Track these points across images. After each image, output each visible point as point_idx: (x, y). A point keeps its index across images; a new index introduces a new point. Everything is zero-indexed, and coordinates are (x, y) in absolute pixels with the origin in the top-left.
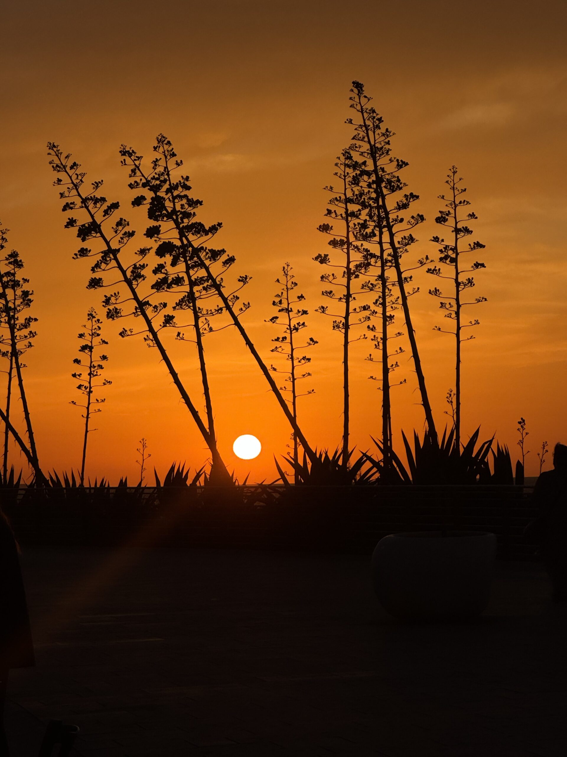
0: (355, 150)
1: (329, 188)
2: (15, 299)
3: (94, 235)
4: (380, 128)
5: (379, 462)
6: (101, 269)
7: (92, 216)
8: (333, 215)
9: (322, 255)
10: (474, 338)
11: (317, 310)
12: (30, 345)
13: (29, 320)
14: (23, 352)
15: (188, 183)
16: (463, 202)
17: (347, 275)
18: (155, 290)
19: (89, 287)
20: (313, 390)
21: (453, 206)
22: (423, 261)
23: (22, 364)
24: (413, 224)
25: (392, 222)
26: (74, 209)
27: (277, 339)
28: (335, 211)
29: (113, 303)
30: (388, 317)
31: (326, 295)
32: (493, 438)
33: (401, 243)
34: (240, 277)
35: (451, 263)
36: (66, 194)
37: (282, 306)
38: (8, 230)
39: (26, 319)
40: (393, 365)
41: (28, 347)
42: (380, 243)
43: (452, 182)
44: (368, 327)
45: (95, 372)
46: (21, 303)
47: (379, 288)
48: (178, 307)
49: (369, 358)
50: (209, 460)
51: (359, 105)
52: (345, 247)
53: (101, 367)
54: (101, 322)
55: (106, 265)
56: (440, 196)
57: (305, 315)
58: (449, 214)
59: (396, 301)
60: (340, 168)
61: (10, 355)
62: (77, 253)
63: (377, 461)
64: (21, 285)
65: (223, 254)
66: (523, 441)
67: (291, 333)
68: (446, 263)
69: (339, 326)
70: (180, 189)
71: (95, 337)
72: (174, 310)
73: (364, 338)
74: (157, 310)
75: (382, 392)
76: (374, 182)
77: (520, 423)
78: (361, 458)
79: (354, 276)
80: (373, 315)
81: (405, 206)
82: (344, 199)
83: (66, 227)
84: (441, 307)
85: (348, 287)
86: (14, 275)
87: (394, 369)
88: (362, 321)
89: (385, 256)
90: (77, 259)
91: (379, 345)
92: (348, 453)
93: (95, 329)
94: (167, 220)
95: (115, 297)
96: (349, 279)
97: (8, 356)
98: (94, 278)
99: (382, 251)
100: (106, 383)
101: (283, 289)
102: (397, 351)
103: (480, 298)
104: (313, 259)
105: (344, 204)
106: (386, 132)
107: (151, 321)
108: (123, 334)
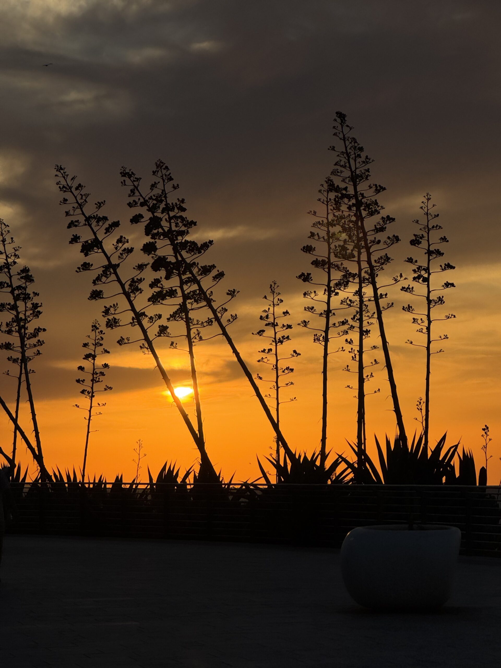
0: (337, 175)
1: (312, 212)
2: (26, 311)
3: (96, 251)
4: (360, 157)
5: (354, 463)
6: (102, 282)
7: (95, 234)
8: (316, 237)
9: (305, 274)
10: (443, 351)
11: (300, 324)
12: (39, 353)
13: (38, 330)
14: (31, 359)
15: (184, 205)
16: (436, 227)
17: (327, 293)
18: (151, 303)
19: (90, 298)
20: (295, 398)
21: (427, 230)
22: (397, 279)
23: (31, 370)
24: (389, 244)
25: (370, 243)
26: (79, 226)
27: (264, 351)
28: (318, 234)
29: (112, 313)
30: (365, 332)
31: (308, 310)
32: (459, 443)
33: (377, 261)
34: (229, 290)
35: (424, 282)
36: (71, 212)
37: (268, 320)
38: (21, 248)
39: (35, 329)
40: (368, 376)
41: (37, 355)
42: (359, 262)
43: (426, 208)
44: (346, 340)
45: (98, 378)
46: (31, 314)
47: (357, 304)
48: (172, 318)
49: (347, 369)
50: (197, 459)
51: (341, 133)
52: (327, 266)
53: (102, 374)
54: (104, 333)
55: (106, 278)
56: (415, 220)
57: (289, 329)
58: (422, 237)
59: (372, 316)
60: (323, 194)
61: (20, 362)
62: (80, 267)
63: (352, 463)
64: (31, 298)
65: (214, 269)
66: (486, 447)
67: (276, 346)
68: (419, 282)
69: (320, 338)
70: (176, 210)
71: (98, 346)
72: (168, 321)
73: (342, 351)
74: (153, 321)
75: (357, 400)
76: (354, 205)
77: (484, 430)
78: (337, 460)
79: (334, 293)
80: (351, 329)
81: (382, 229)
82: (326, 223)
83: (71, 242)
84: (413, 322)
85: (328, 304)
86: (25, 288)
87: (369, 379)
88: (341, 335)
89: (363, 274)
90: (80, 273)
91: (355, 357)
92: (325, 454)
93: (99, 339)
94: (163, 238)
95: (114, 308)
96: (329, 297)
97: (18, 363)
98: (95, 290)
99: (360, 270)
100: (107, 388)
101: (270, 305)
102: (372, 363)
103: (449, 314)
104: (297, 277)
105: (326, 227)
106: (366, 159)
107: (147, 331)
108: (120, 342)
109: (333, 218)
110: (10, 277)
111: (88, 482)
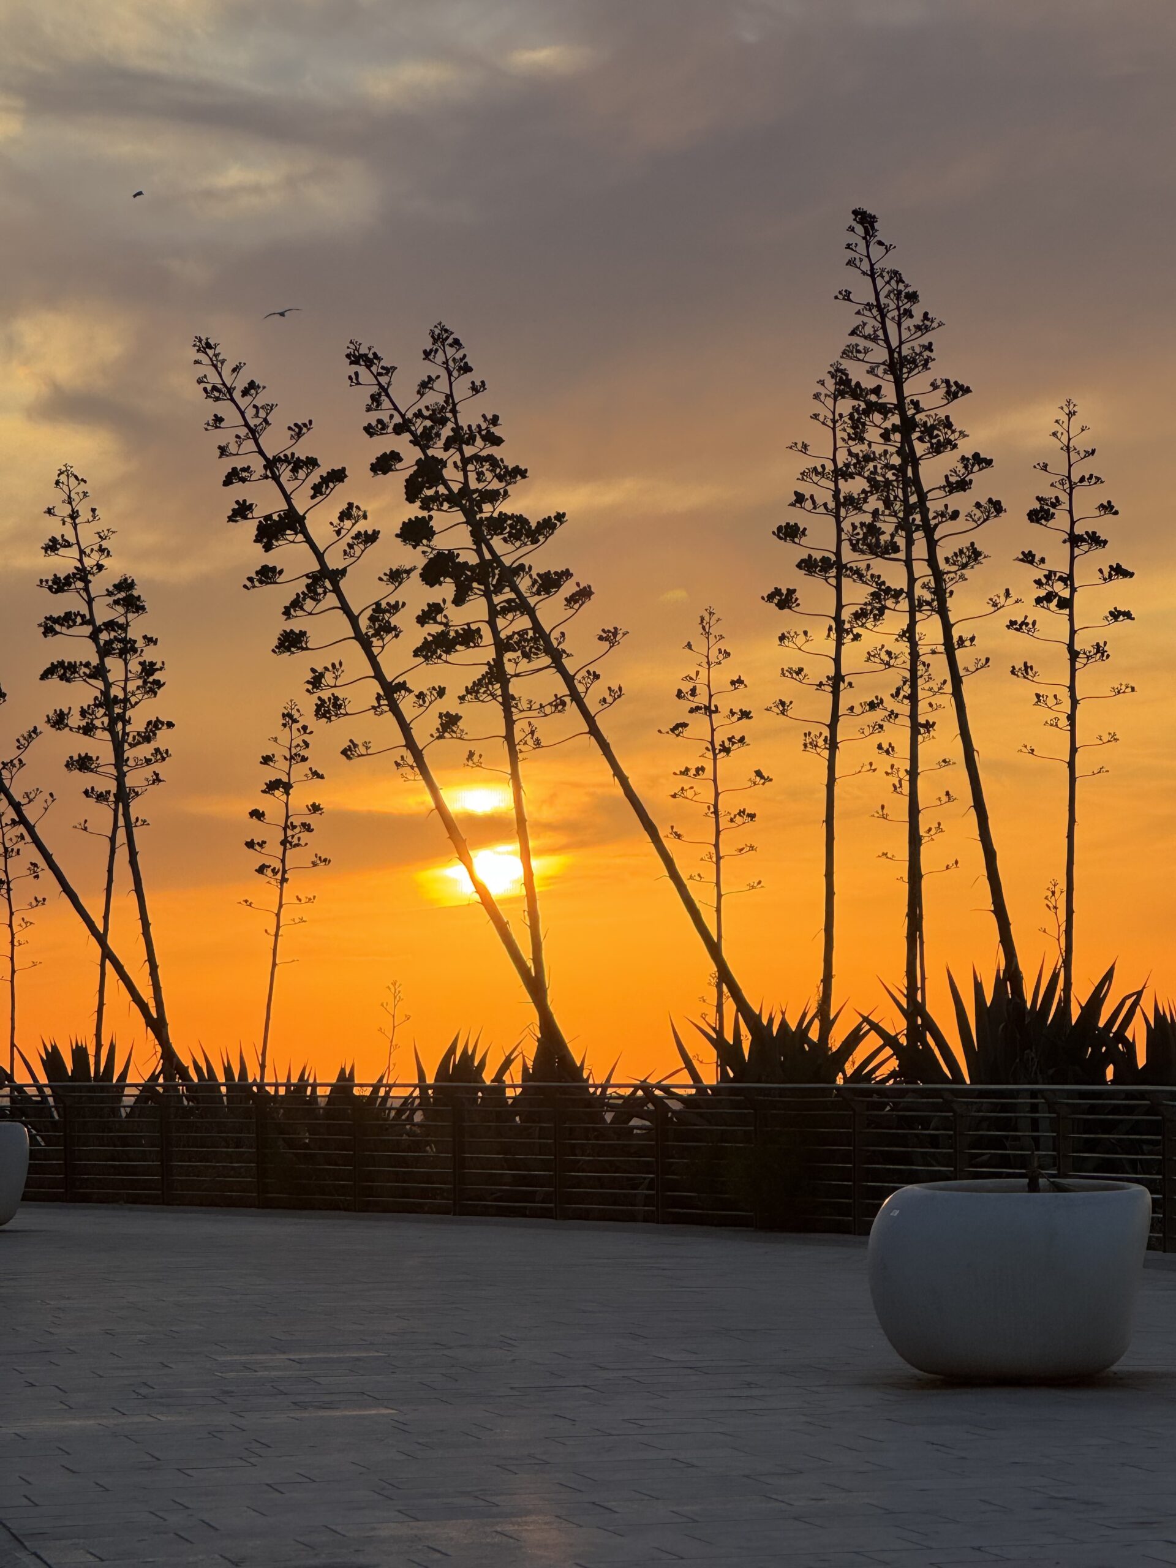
0: (856, 357)
1: (799, 446)
2: (127, 680)
3: (291, 538)
4: (911, 316)
5: (897, 1034)
6: (304, 611)
7: (288, 498)
8: (808, 504)
9: (783, 591)
10: (1107, 771)
11: (771, 708)
12: (157, 779)
13: (155, 726)
14: (140, 792)
15: (494, 430)
16: (1088, 479)
17: (835, 635)
18: (422, 659)
19: (277, 650)
20: (759, 883)
21: (1067, 486)
22: (998, 601)
23: (140, 821)
24: (979, 520)
25: (934, 518)
26: (250, 481)
27: (685, 772)
28: (812, 497)
29: (328, 686)
30: (922, 726)
31: (790, 676)
32: (1144, 987)
33: (951, 561)
34: (603, 631)
35: (1061, 609)
36: (233, 448)
37: (696, 699)
38: (113, 532)
39: (149, 723)
40: (930, 830)
41: (153, 783)
42: (908, 563)
43: (1066, 434)
44: (880, 747)
45: (296, 837)
46: (138, 688)
47: (904, 662)
48: (469, 696)
49: (881, 813)
50: (531, 1027)
51: (866, 260)
52: (833, 572)
53: (307, 827)
54: (311, 732)
55: (315, 603)
56: (1039, 464)
57: (744, 720)
58: (1056, 503)
59: (940, 689)
60: (823, 403)
61: (114, 800)
62: (254, 576)
63: (893, 1034)
64: (139, 650)
65: (567, 579)
67: (715, 759)
68: (1049, 609)
69: (817, 743)
70: (479, 442)
71: (297, 762)
72: (460, 703)
73: (869, 771)
74: (424, 702)
75: (905, 887)
76: (895, 429)
78: (859, 1028)
79: (851, 636)
80: (891, 720)
81: (963, 485)
82: (832, 472)
83: (231, 519)
84: (1036, 704)
85: (837, 660)
86: (124, 628)
87: (934, 837)
88: (867, 733)
89: (919, 592)
90: (252, 590)
91: (901, 786)
92: (830, 1016)
93: (298, 745)
94: (450, 508)
95: (334, 673)
96: (839, 644)
97: (108, 802)
98: (288, 631)
99: (912, 580)
100: (319, 862)
101: (700, 665)
102: (939, 799)
103: (1121, 685)
104: (763, 598)
105: (831, 480)
106: (923, 321)
107: (411, 726)
108: (349, 753)
109: (847, 459)
110: (90, 602)
111: (274, 1081)
